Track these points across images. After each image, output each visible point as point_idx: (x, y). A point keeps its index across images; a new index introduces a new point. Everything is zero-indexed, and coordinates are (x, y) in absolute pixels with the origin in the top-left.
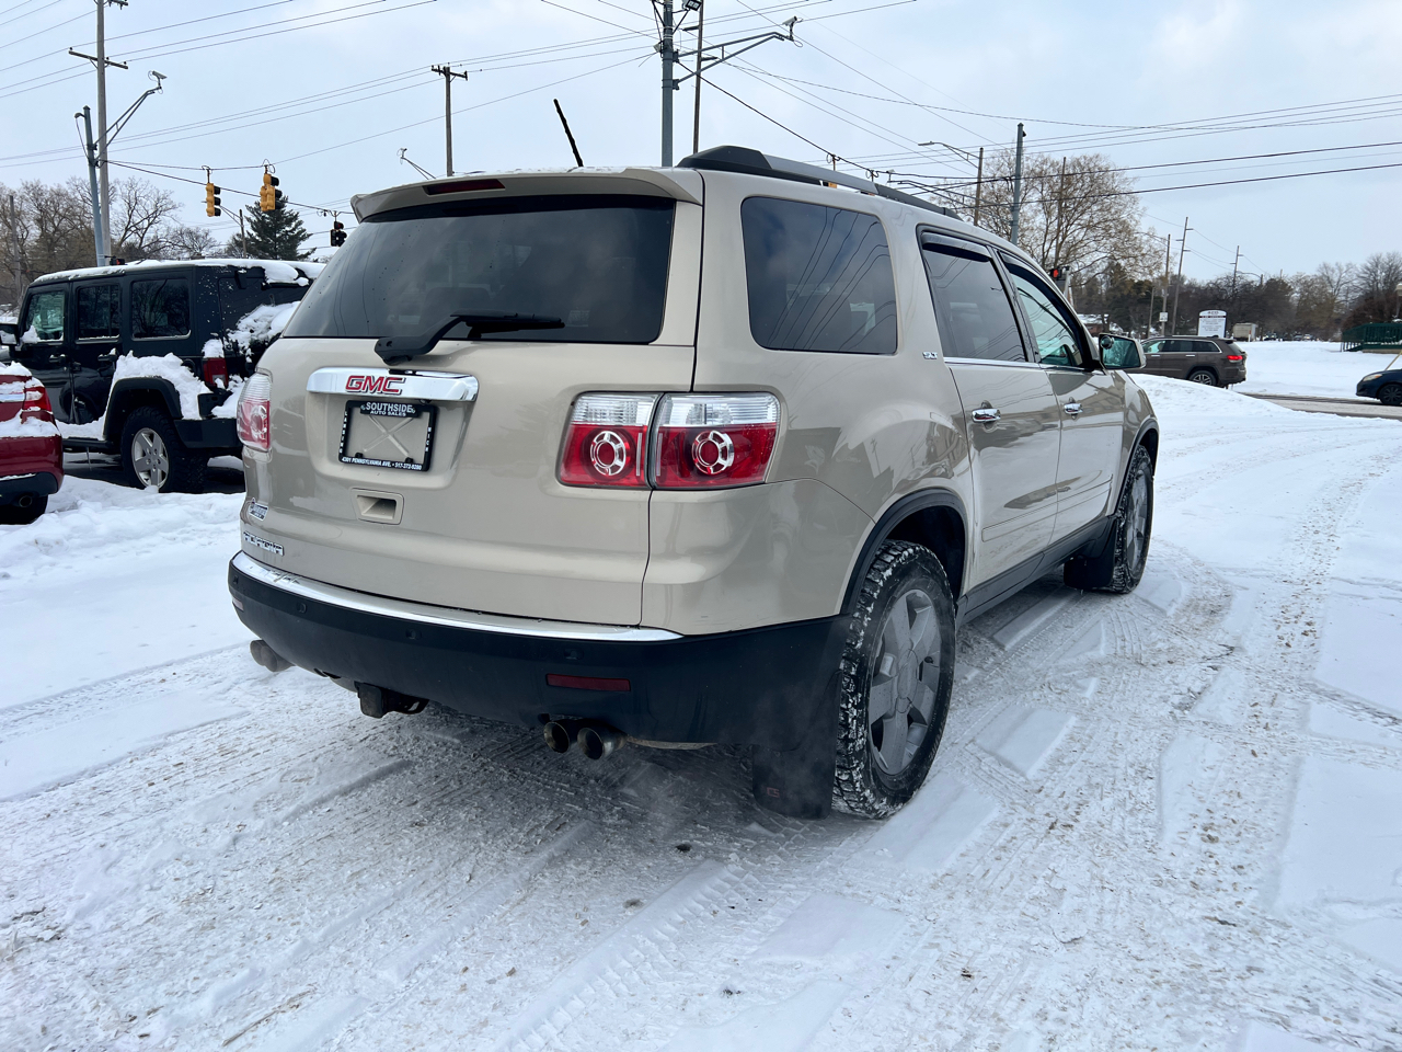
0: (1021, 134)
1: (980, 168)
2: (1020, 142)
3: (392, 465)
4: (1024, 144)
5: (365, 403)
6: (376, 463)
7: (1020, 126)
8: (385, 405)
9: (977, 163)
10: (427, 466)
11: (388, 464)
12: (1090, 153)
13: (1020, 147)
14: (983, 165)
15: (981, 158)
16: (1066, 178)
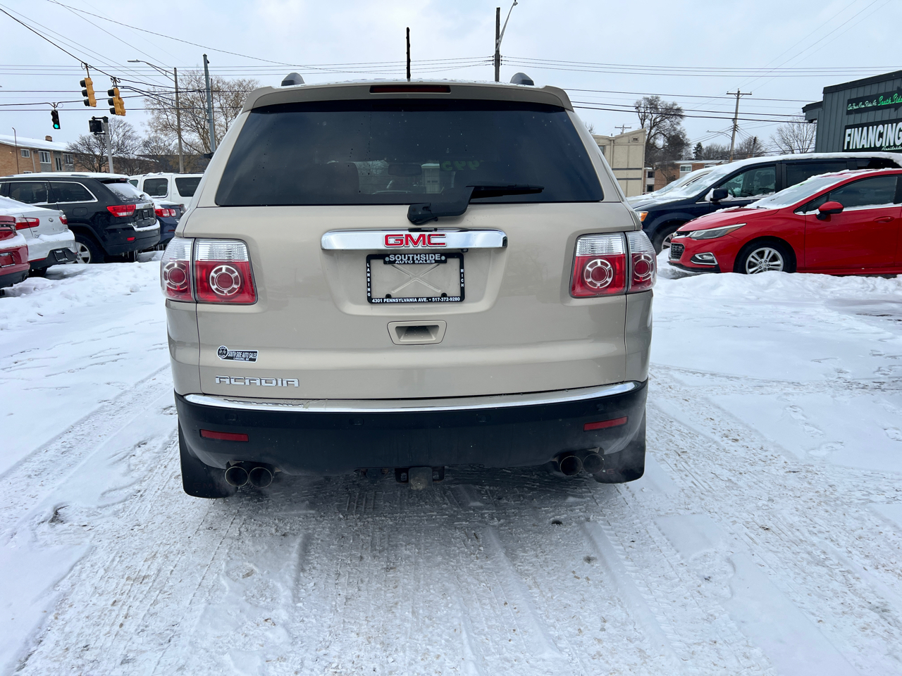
0: (206, 62)
1: (176, 82)
2: (206, 67)
3: (429, 300)
4: (209, 69)
5: (388, 256)
6: (411, 300)
7: (205, 56)
8: (411, 256)
9: (173, 78)
10: (462, 297)
11: (425, 299)
12: (247, 78)
13: (206, 71)
14: (178, 80)
15: (176, 75)
16: (237, 95)
